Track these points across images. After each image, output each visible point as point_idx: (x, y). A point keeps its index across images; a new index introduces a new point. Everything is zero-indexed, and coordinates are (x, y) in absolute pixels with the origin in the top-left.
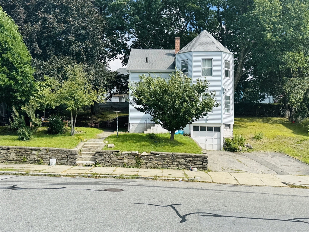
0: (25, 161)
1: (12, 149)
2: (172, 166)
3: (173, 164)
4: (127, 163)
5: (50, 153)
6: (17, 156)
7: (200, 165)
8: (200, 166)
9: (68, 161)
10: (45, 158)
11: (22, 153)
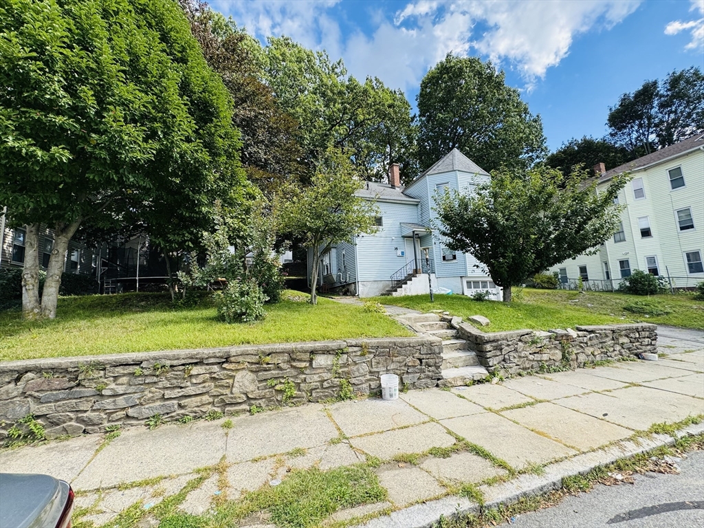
0: (291, 397)
1: (241, 359)
2: (613, 355)
3: (614, 350)
4: (546, 361)
5: (372, 356)
6: (260, 381)
7: (648, 345)
8: (649, 347)
9: (422, 375)
10: (357, 374)
11: (279, 368)
